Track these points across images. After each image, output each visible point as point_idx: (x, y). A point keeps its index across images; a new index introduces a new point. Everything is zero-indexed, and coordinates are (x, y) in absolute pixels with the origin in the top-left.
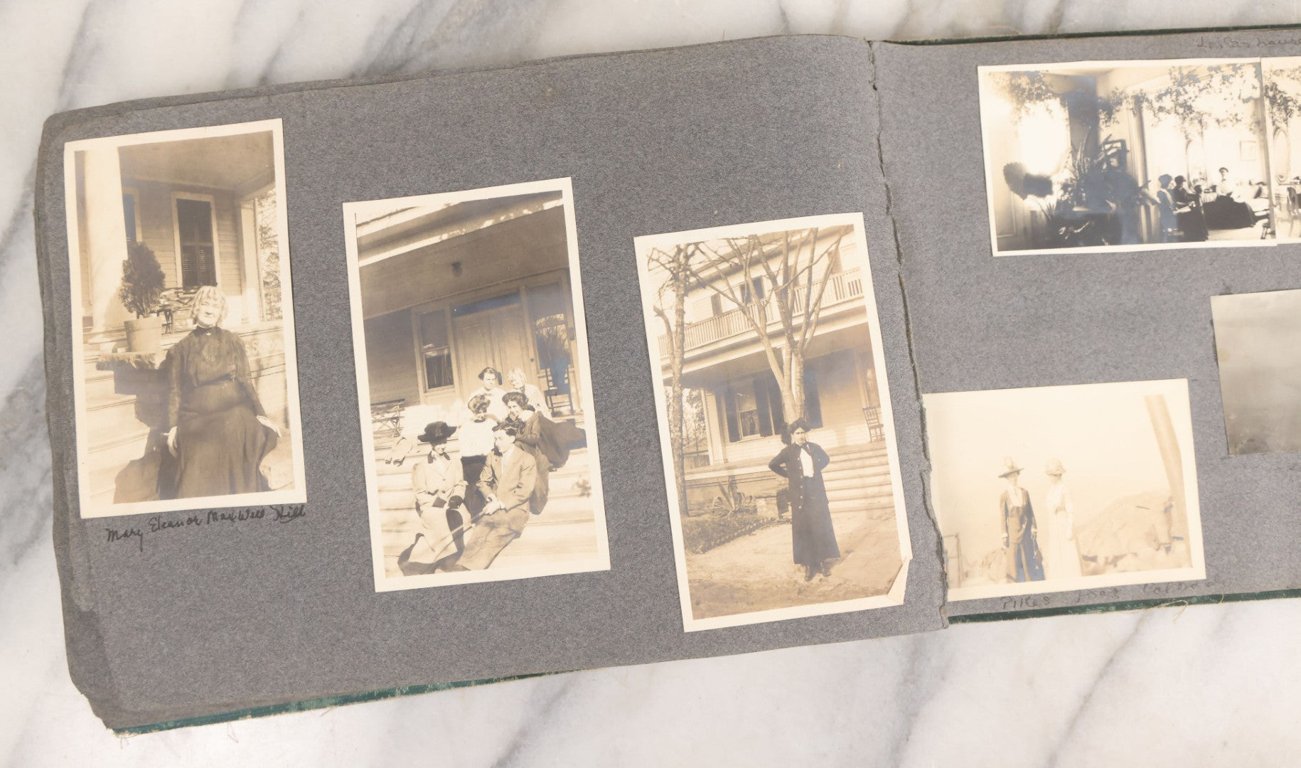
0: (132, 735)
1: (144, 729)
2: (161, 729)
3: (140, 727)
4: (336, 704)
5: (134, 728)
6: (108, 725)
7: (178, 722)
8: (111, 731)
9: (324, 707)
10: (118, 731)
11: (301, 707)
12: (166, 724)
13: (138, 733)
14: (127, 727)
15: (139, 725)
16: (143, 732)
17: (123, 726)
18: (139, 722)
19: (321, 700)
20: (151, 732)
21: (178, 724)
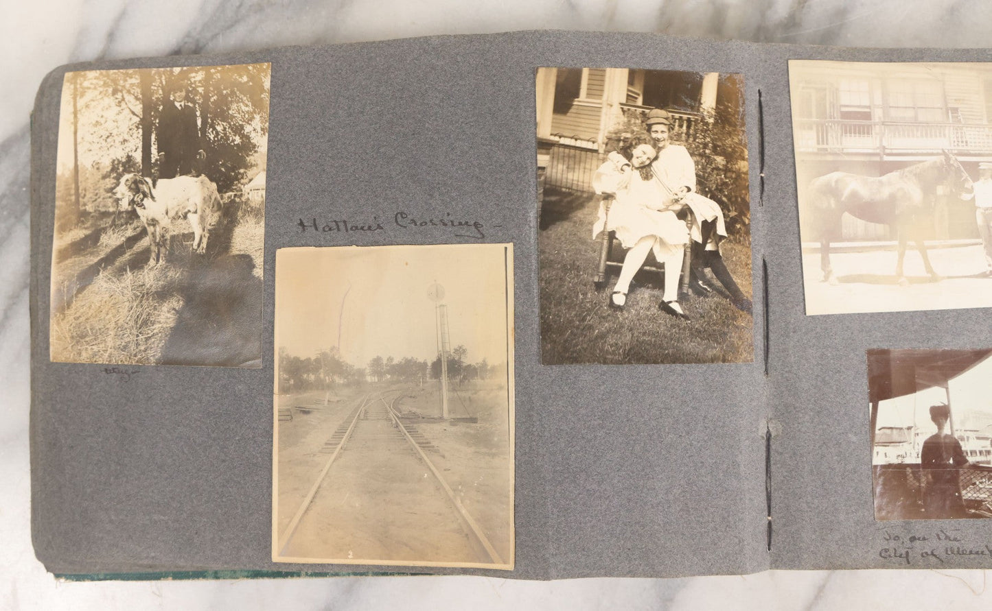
0: (68, 581)
1: (79, 578)
2: (93, 579)
3: (74, 575)
4: (247, 577)
5: (70, 575)
6: (48, 569)
7: (107, 575)
8: (51, 575)
9: (237, 578)
10: (57, 576)
11: (216, 576)
12: (98, 575)
13: (73, 580)
14: (64, 573)
15: (74, 573)
16: (78, 580)
17: (61, 572)
18: (75, 570)
19: (235, 572)
20: (84, 581)
21: (108, 577)
